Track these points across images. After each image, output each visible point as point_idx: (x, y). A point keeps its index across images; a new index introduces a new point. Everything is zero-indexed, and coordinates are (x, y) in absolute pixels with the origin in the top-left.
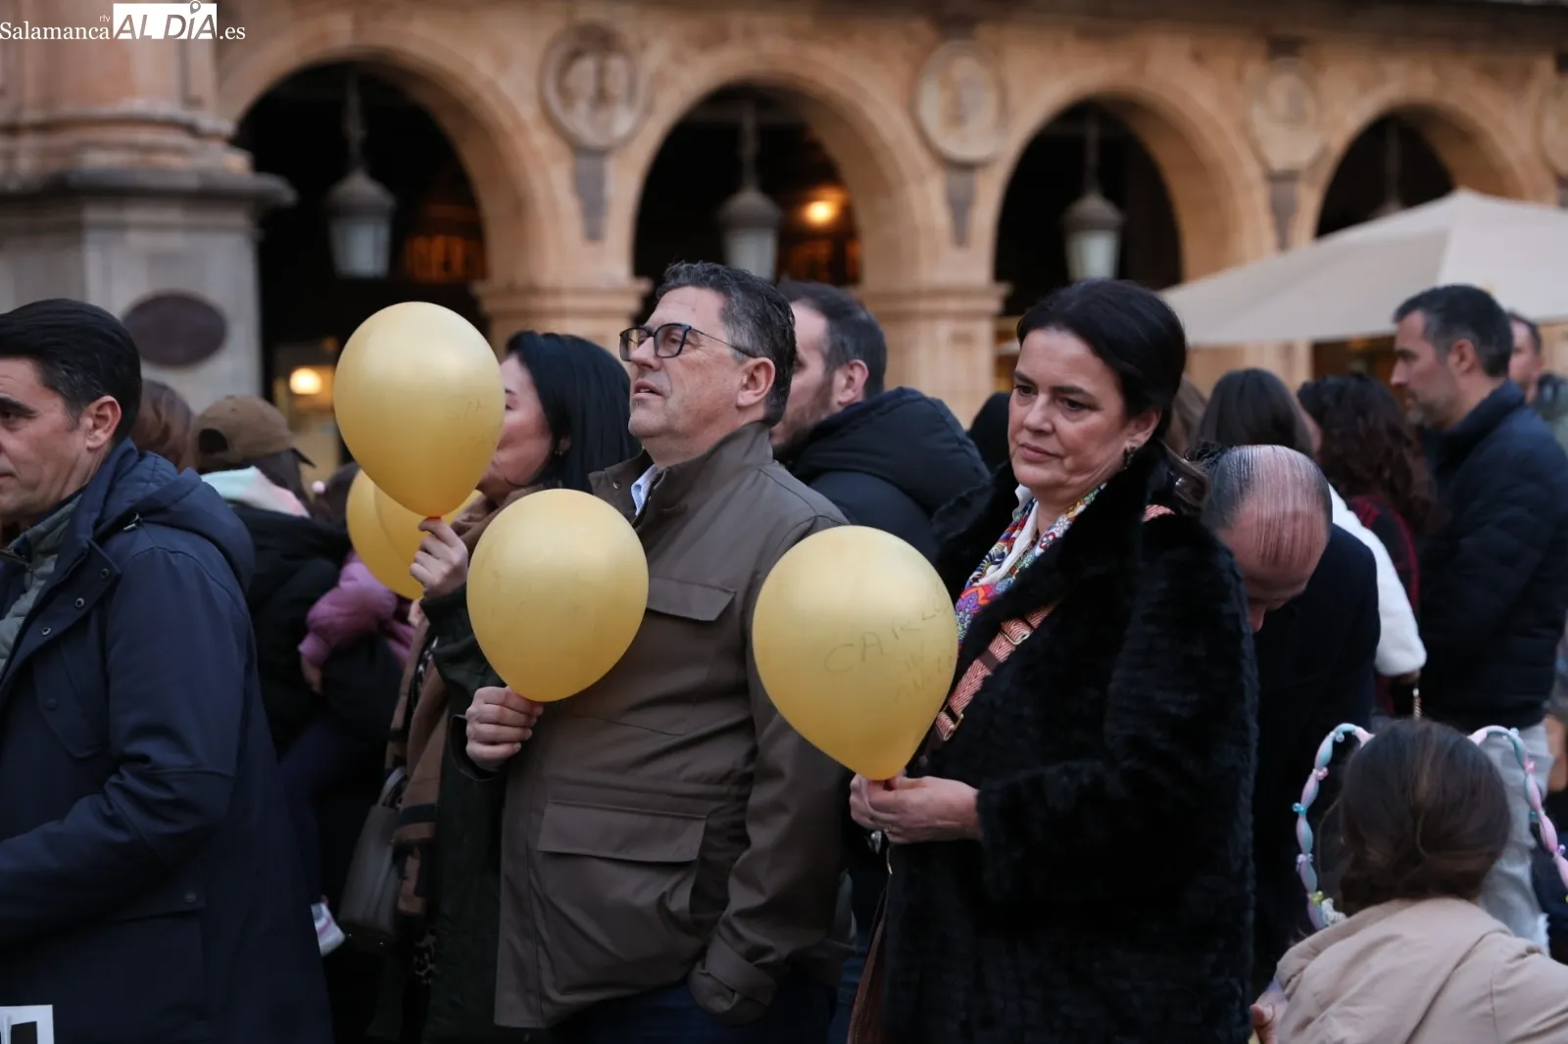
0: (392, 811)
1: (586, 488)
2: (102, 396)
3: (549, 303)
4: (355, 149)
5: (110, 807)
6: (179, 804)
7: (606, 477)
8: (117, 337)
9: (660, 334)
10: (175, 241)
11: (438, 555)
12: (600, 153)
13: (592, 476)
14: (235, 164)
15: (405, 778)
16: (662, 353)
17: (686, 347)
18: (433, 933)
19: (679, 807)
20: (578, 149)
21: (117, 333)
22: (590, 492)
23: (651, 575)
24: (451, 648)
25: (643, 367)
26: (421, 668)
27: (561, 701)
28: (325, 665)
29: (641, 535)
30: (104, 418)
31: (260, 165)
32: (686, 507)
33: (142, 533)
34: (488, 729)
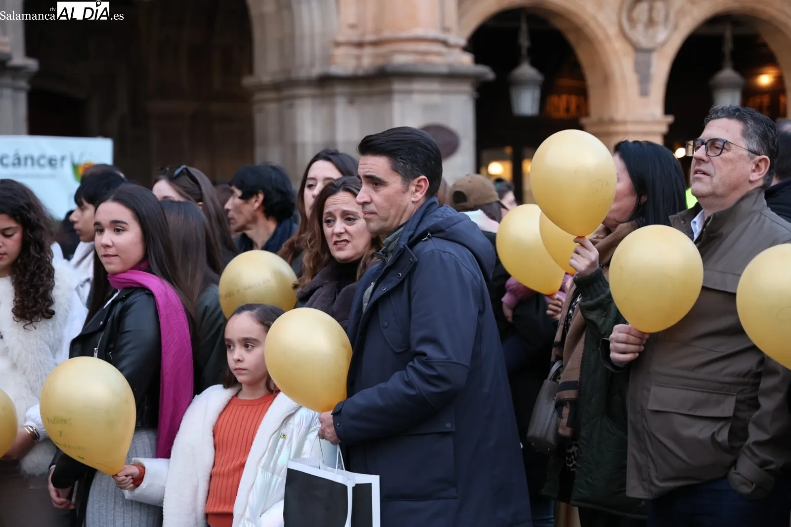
0: (554, 383)
1: (667, 223)
2: (420, 175)
3: (620, 128)
4: (524, 52)
5: (408, 377)
6: (440, 378)
7: (678, 218)
8: (429, 147)
9: (708, 144)
10: (435, 99)
11: (584, 255)
12: (649, 51)
13: (671, 217)
14: (466, 60)
15: (562, 366)
16: (710, 153)
17: (724, 151)
18: (576, 445)
19: (723, 389)
20: (637, 49)
21: (430, 145)
22: (670, 225)
23: (705, 269)
24: (589, 302)
25: (700, 161)
26: (571, 312)
27: (658, 333)
28: (514, 309)
29: (699, 248)
30: (421, 186)
31: (477, 61)
32: (722, 233)
33: (430, 241)
34: (622, 346)
